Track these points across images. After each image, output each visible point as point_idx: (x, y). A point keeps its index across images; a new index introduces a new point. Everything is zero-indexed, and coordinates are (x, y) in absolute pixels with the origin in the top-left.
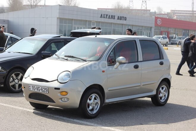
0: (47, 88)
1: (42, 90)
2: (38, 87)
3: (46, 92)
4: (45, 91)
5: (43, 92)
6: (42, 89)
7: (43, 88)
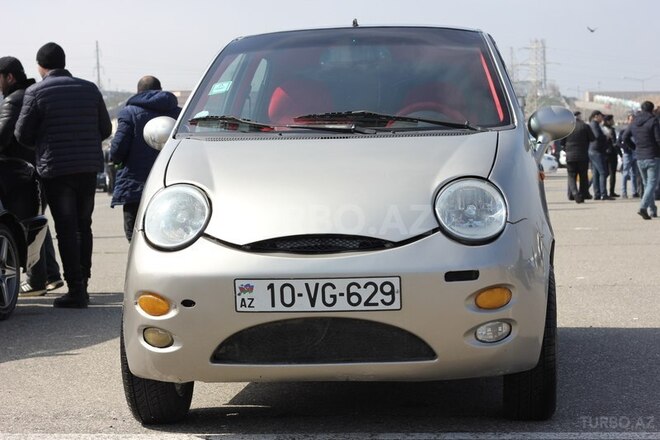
0: (395, 282)
1: (350, 295)
2: (322, 283)
3: (381, 306)
4: (379, 297)
5: (361, 307)
6: (353, 289)
7: (362, 282)
